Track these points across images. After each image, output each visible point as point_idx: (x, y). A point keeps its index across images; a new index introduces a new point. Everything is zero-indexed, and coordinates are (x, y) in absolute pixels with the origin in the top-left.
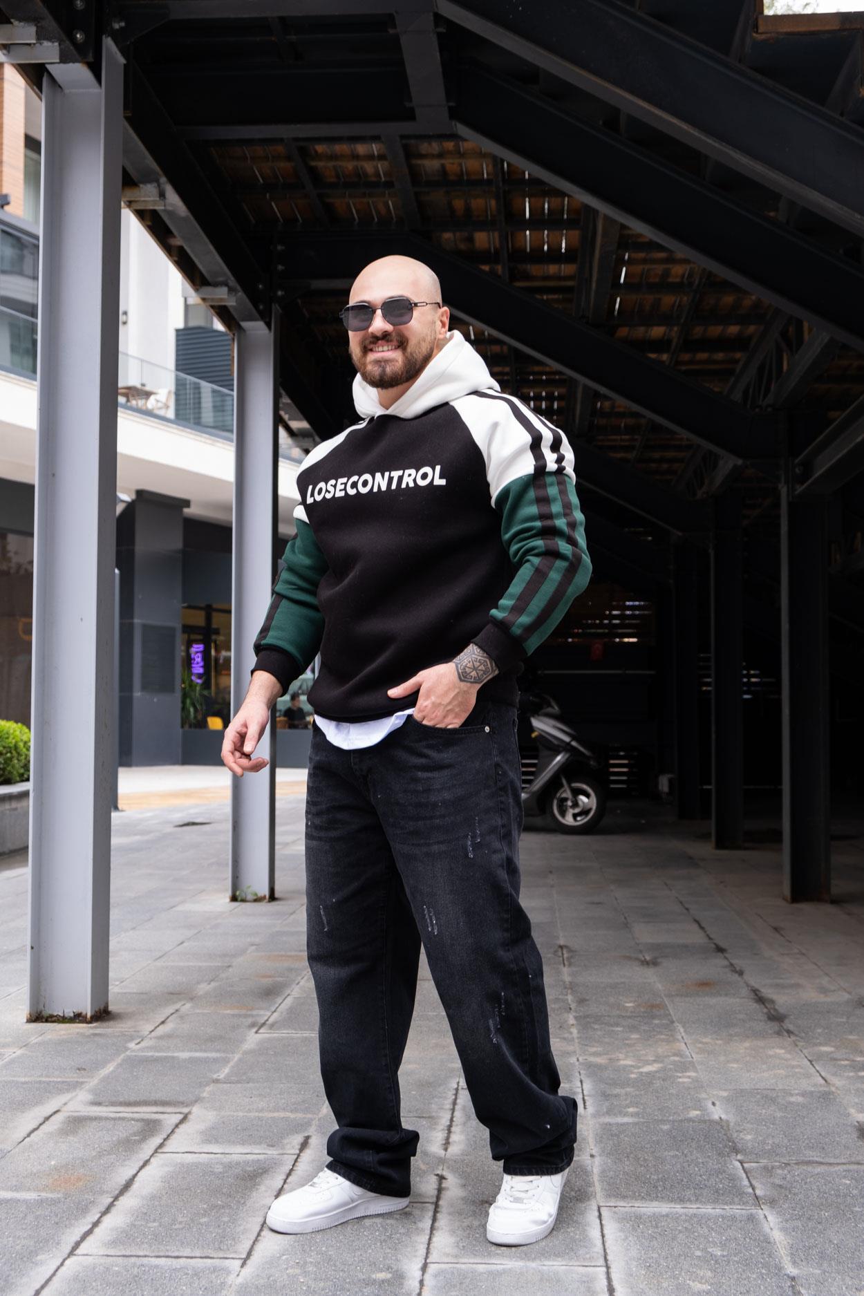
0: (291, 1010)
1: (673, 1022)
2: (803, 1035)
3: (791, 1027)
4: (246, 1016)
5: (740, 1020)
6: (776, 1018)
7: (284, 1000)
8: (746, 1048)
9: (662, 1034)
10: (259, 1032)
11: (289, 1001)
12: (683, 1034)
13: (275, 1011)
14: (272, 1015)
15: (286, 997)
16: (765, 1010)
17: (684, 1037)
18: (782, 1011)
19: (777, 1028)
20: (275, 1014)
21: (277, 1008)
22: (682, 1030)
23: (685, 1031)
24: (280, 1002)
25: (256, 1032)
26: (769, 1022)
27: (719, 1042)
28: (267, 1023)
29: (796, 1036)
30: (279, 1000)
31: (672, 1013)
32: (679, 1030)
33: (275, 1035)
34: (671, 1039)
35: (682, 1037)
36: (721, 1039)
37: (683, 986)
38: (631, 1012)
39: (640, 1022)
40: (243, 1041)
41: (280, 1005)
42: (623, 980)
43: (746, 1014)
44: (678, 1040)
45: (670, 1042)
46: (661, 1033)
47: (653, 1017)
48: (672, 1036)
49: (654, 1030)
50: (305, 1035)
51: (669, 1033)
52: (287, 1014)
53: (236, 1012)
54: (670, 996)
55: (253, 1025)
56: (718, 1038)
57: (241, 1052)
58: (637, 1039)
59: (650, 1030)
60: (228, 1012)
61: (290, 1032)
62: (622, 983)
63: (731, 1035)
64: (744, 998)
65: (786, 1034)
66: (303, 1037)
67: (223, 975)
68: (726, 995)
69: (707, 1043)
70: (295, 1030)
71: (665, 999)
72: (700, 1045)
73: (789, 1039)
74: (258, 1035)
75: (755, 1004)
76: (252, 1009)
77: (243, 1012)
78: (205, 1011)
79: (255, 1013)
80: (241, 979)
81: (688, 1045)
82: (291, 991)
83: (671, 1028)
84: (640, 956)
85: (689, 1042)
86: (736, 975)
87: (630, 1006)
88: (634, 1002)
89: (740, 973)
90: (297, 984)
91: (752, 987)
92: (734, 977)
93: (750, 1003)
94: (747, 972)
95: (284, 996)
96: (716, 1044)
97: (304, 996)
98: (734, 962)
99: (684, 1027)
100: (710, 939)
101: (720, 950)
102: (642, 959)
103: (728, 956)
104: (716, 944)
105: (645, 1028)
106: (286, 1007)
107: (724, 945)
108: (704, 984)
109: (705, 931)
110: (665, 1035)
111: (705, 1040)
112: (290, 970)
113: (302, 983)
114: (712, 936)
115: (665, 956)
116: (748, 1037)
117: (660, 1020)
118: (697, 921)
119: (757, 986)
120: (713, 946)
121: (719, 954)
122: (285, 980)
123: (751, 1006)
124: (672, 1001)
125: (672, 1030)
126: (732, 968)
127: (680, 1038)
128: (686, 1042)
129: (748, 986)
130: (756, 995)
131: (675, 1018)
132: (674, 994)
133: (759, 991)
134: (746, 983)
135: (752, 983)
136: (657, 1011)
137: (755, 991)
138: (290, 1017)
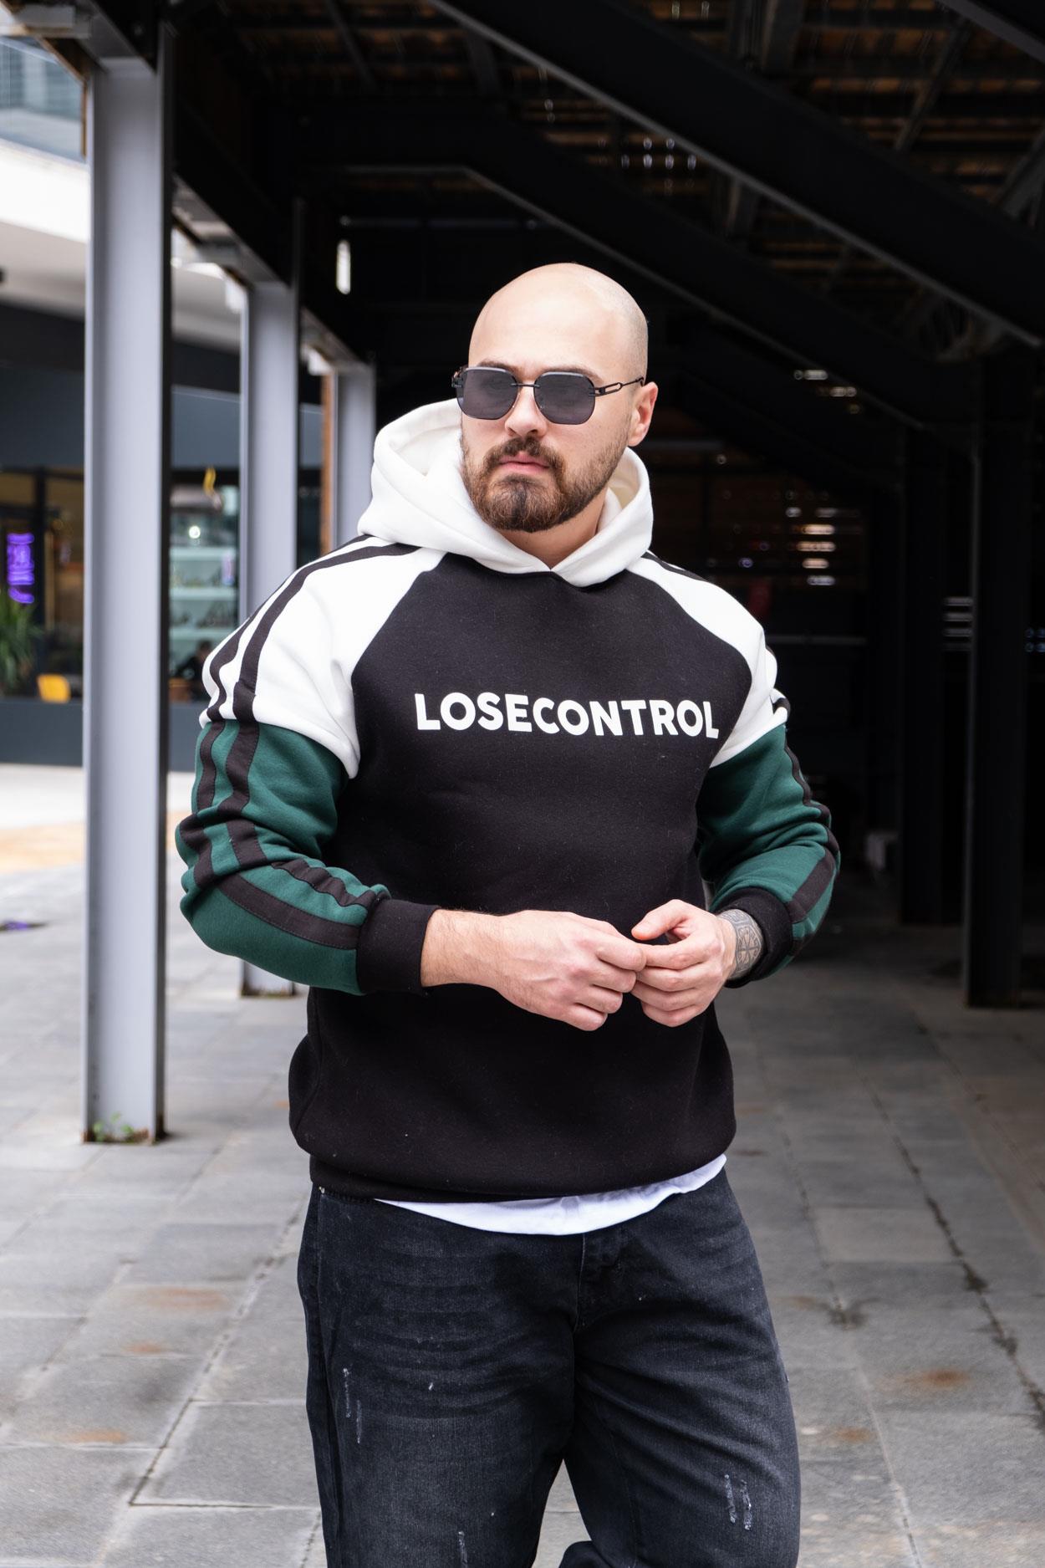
0: (195, 1443)
1: (887, 1480)
4: (113, 1458)
5: (1009, 1474)
7: (182, 1414)
8: (1019, 1552)
9: (868, 1513)
10: (136, 1502)
11: (191, 1417)
12: (907, 1512)
13: (164, 1446)
14: (159, 1454)
15: (186, 1407)
17: (909, 1521)
20: (167, 1452)
21: (170, 1435)
22: (904, 1501)
23: (911, 1505)
24: (173, 1420)
25: (131, 1503)
27: (972, 1534)
28: (152, 1476)
30: (172, 1414)
31: (887, 1455)
32: (899, 1500)
33: (166, 1509)
34: (885, 1524)
35: (905, 1520)
36: (975, 1527)
37: (907, 1381)
38: (814, 1452)
40: (104, 1527)
41: (174, 1428)
43: (1020, 1459)
44: (896, 1528)
45: (883, 1533)
46: (865, 1509)
47: (852, 1466)
48: (886, 1516)
49: (854, 1501)
50: (219, 1509)
51: (880, 1509)
52: (189, 1452)
53: (92, 1446)
54: (882, 1407)
55: (124, 1483)
56: (970, 1521)
57: (103, 1556)
58: (822, 1523)
59: (846, 1502)
60: (80, 1446)
61: (192, 1502)
63: (992, 1515)
64: (1016, 1415)
66: (216, 1514)
67: (70, 1346)
68: (985, 1407)
69: (948, 1538)
70: (203, 1497)
71: (875, 1416)
72: (936, 1543)
74: (133, 1509)
75: (1037, 1432)
76: (122, 1441)
77: (107, 1447)
78: (38, 1445)
79: (128, 1448)
80: (103, 1355)
81: (915, 1542)
82: (196, 1390)
83: (886, 1495)
84: (829, 1299)
85: (917, 1533)
86: (1003, 1352)
87: (811, 1436)
88: (819, 1422)
89: (1010, 1347)
90: (207, 1370)
91: (1033, 1385)
92: (999, 1358)
93: (1029, 1430)
94: (1022, 1345)
95: (182, 1404)
96: (965, 1539)
97: (219, 1402)
98: (1000, 1316)
99: (908, 1494)
100: (957, 1252)
101: (975, 1284)
102: (834, 1306)
103: (988, 1299)
104: (966, 1267)
105: (837, 1494)
106: (187, 1435)
107: (980, 1270)
108: (945, 1377)
109: (948, 1233)
110: (873, 1513)
111: (947, 1529)
112: (193, 1331)
113: (214, 1369)
114: (960, 1245)
115: (874, 1300)
116: (1023, 1521)
117: (865, 1472)
118: (933, 1205)
119: (1041, 1384)
120: (962, 1273)
121: (973, 1293)
122: (184, 1360)
123: (1030, 1436)
124: (887, 1421)
125: (886, 1501)
126: (996, 1335)
127: (900, 1523)
128: (912, 1532)
129: (1025, 1382)
130: (1039, 1406)
131: (892, 1469)
132: (890, 1401)
133: (1043, 1395)
134: (1021, 1373)
135: (1031, 1373)
136: (860, 1448)
137: (1036, 1396)
138: (193, 1461)
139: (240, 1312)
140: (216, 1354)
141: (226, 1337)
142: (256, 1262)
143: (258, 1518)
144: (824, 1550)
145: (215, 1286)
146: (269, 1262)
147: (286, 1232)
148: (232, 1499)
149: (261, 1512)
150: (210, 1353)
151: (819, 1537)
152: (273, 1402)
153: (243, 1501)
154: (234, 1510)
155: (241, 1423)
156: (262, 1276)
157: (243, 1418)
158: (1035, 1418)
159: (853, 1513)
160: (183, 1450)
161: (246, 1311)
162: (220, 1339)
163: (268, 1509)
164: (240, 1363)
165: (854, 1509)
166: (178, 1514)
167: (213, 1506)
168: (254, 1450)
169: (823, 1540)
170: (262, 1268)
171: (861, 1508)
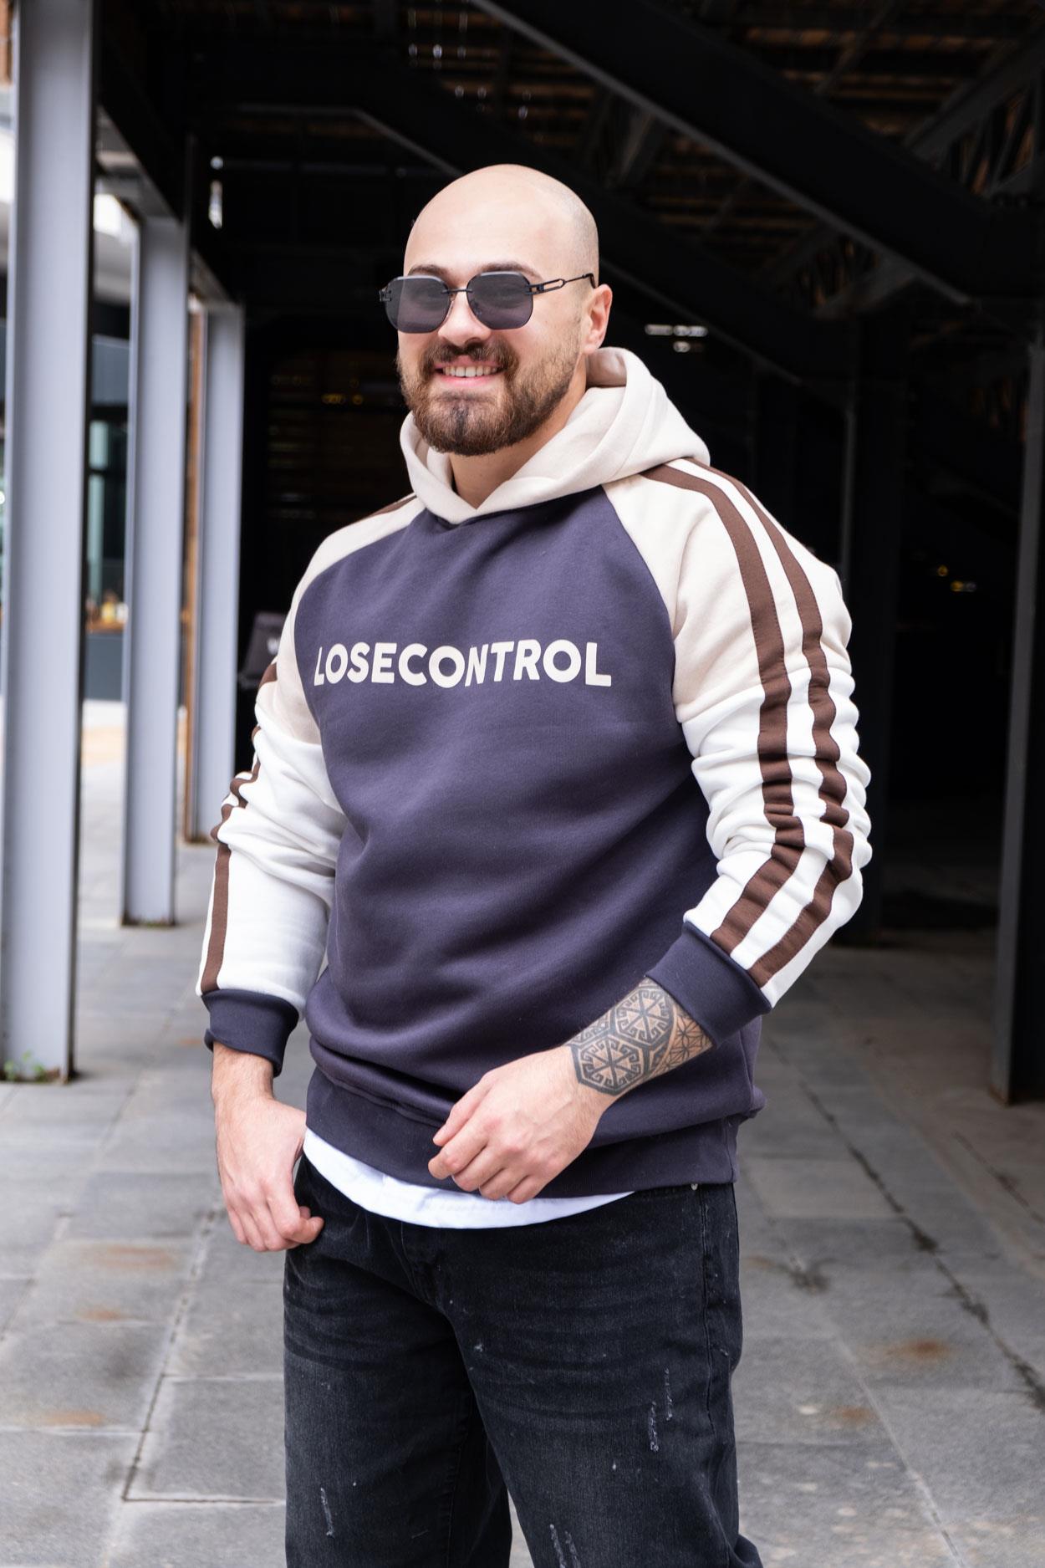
0: (178, 1425)
1: (903, 1468)
4: (94, 1444)
5: (1024, 1460)
7: (157, 1390)
9: (894, 1506)
10: (129, 1496)
11: (167, 1394)
12: (933, 1505)
13: (146, 1430)
14: (143, 1439)
15: (159, 1383)
17: (939, 1516)
20: (150, 1437)
21: (149, 1416)
22: (927, 1491)
23: (935, 1497)
24: (149, 1399)
25: (125, 1499)
27: (1007, 1531)
28: (140, 1465)
30: (147, 1392)
31: (894, 1438)
32: (922, 1492)
33: (163, 1505)
34: (915, 1519)
35: (934, 1515)
36: (1008, 1522)
37: (890, 1353)
38: (820, 1434)
39: (841, 1463)
40: (101, 1527)
41: (152, 1408)
42: (776, 1333)
43: (1029, 1442)
44: (927, 1523)
45: (916, 1530)
46: (889, 1502)
47: (863, 1452)
48: (914, 1510)
49: (875, 1490)
50: (219, 1505)
51: (905, 1501)
52: (173, 1437)
53: (69, 1430)
54: (875, 1383)
55: (112, 1475)
56: (1001, 1516)
58: (850, 1517)
59: (867, 1494)
60: (56, 1430)
61: (190, 1496)
62: (777, 1341)
63: (1020, 1509)
64: (1011, 1391)
66: (217, 1511)
67: (24, 1311)
68: (977, 1382)
69: (984, 1535)
70: (201, 1491)
71: (869, 1393)
72: (973, 1541)
74: (129, 1506)
75: (1036, 1410)
76: (100, 1424)
77: (85, 1430)
79: (108, 1432)
80: (60, 1323)
81: (952, 1541)
82: (166, 1363)
83: (906, 1485)
84: (785, 1258)
85: (951, 1529)
86: (976, 1320)
87: (811, 1416)
88: (814, 1400)
89: (981, 1313)
90: (172, 1340)
91: (1015, 1357)
92: (974, 1326)
93: (1029, 1410)
94: (992, 1312)
95: (155, 1379)
96: (1002, 1536)
97: (193, 1377)
98: (962, 1278)
99: (929, 1484)
100: (898, 1209)
101: (925, 1244)
102: (792, 1266)
103: (943, 1259)
104: (910, 1224)
105: (855, 1484)
106: (167, 1416)
107: (928, 1229)
108: (927, 1348)
109: (881, 1186)
110: (899, 1507)
111: (980, 1525)
112: (149, 1294)
113: (181, 1338)
114: (900, 1200)
115: (830, 1261)
117: (878, 1458)
118: (858, 1156)
119: (1025, 1357)
120: (908, 1231)
121: (925, 1254)
122: (146, 1328)
123: (1031, 1416)
124: (883, 1399)
125: (909, 1492)
126: (962, 1300)
127: (931, 1519)
128: (946, 1529)
129: (1007, 1354)
130: (1030, 1382)
131: (904, 1454)
132: (879, 1376)
133: (1030, 1369)
134: (1000, 1344)
135: (1011, 1343)
136: (864, 1429)
137: (1023, 1369)
138: (180, 1447)
139: (193, 1272)
140: (178, 1321)
141: (185, 1302)
142: (198, 1215)
143: (263, 1515)
144: (863, 1551)
145: (162, 1243)
146: (211, 1216)
148: (231, 1493)
149: (266, 1508)
150: (172, 1320)
151: (851, 1535)
152: (251, 1377)
153: (243, 1495)
154: (236, 1506)
155: (221, 1402)
156: (208, 1232)
157: (221, 1395)
158: (1030, 1395)
159: (879, 1507)
160: (167, 1434)
161: (199, 1271)
162: (178, 1303)
163: (271, 1505)
164: (205, 1332)
165: (879, 1502)
166: (177, 1511)
167: (214, 1501)
168: (241, 1434)
169: (857, 1539)
170: (204, 1224)
171: (885, 1500)
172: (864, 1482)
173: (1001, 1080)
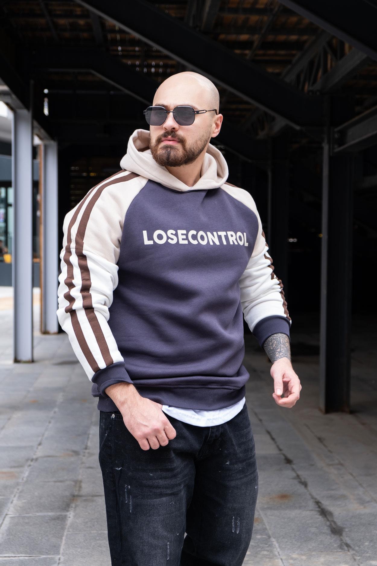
0: (9, 531)
1: (269, 537)
2: (357, 548)
3: (349, 542)
5: (313, 533)
6: (336, 531)
7: (4, 520)
9: (264, 550)
11: (7, 521)
12: (279, 550)
15: (5, 517)
16: (328, 523)
17: (280, 553)
18: (339, 523)
19: (339, 542)
22: (277, 545)
23: (280, 547)
26: (333, 536)
27: (304, 557)
29: (353, 550)
31: (268, 527)
32: (275, 545)
34: (271, 554)
35: (278, 553)
36: (304, 555)
37: (270, 499)
41: (1, 526)
43: (316, 527)
44: (276, 556)
45: (271, 558)
48: (271, 551)
49: (258, 545)
50: (21, 558)
51: (268, 548)
52: (7, 535)
54: (263, 509)
56: (302, 552)
59: (255, 546)
61: (10, 555)
63: (310, 550)
64: (312, 510)
65: (346, 548)
66: (20, 560)
68: (300, 508)
69: (295, 559)
70: (14, 553)
71: (261, 512)
72: (291, 561)
73: (349, 553)
75: (320, 517)
81: (284, 561)
82: (8, 510)
83: (270, 543)
85: (284, 558)
86: (303, 487)
89: (305, 484)
90: (12, 502)
91: (316, 499)
92: (302, 489)
93: (317, 516)
94: (309, 484)
95: (3, 516)
96: (302, 559)
97: (17, 515)
98: (300, 473)
99: (278, 543)
100: (280, 450)
101: (288, 461)
103: (294, 467)
104: (284, 455)
106: (6, 528)
107: (290, 456)
108: (284, 496)
109: (276, 443)
110: (266, 551)
111: (295, 556)
112: (6, 487)
113: (15, 502)
114: (281, 447)
116: (322, 552)
117: (261, 535)
118: (269, 433)
119: (319, 498)
120: (283, 457)
121: (288, 465)
122: (3, 499)
123: (318, 518)
124: (266, 514)
125: (271, 546)
126: (299, 480)
127: (277, 554)
128: (282, 557)
129: (313, 498)
130: (319, 507)
131: (270, 533)
132: (266, 506)
133: (320, 503)
134: (310, 494)
135: (314, 494)
136: (257, 525)
137: (318, 503)
138: (9, 539)
139: (23, 479)
140: (15, 496)
141: (18, 489)
142: (27, 460)
143: (36, 561)
145: (13, 470)
146: (32, 460)
147: (37, 448)
148: (25, 554)
149: (37, 558)
150: (13, 496)
152: (38, 514)
153: (30, 554)
154: (26, 558)
155: (26, 523)
156: (30, 466)
157: (27, 521)
158: (319, 511)
159: (259, 551)
160: (5, 534)
161: (25, 479)
162: (16, 490)
163: (40, 557)
164: (24, 499)
165: (259, 549)
166: (5, 560)
167: (19, 557)
168: (32, 534)
169: (250, 562)
170: (29, 463)
171: (262, 548)
172: (255, 543)
173: (322, 405)
